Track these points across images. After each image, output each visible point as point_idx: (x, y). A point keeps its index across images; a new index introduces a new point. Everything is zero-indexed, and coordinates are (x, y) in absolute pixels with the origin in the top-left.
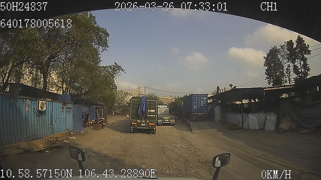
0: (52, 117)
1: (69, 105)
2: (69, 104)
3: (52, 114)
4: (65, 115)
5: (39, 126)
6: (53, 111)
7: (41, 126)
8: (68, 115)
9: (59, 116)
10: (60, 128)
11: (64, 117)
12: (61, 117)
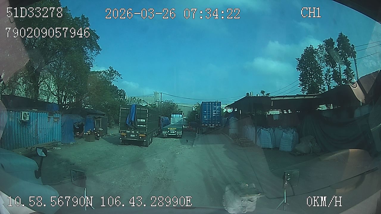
0: (37, 127)
1: (56, 116)
2: (57, 114)
3: (37, 124)
4: (52, 125)
5: (23, 136)
6: (38, 122)
7: (24, 136)
8: (56, 125)
9: (45, 126)
10: (45, 138)
11: (51, 128)
12: (47, 127)
